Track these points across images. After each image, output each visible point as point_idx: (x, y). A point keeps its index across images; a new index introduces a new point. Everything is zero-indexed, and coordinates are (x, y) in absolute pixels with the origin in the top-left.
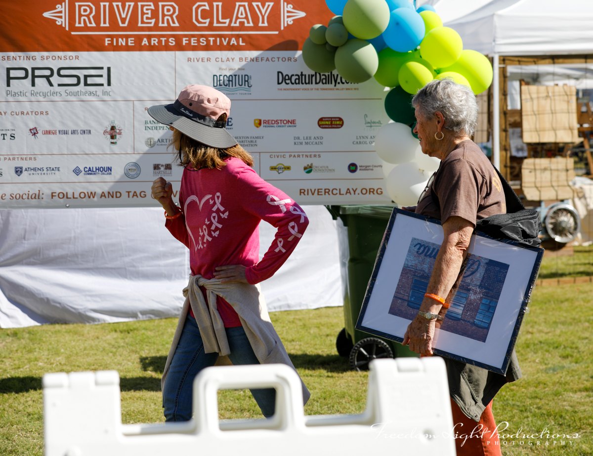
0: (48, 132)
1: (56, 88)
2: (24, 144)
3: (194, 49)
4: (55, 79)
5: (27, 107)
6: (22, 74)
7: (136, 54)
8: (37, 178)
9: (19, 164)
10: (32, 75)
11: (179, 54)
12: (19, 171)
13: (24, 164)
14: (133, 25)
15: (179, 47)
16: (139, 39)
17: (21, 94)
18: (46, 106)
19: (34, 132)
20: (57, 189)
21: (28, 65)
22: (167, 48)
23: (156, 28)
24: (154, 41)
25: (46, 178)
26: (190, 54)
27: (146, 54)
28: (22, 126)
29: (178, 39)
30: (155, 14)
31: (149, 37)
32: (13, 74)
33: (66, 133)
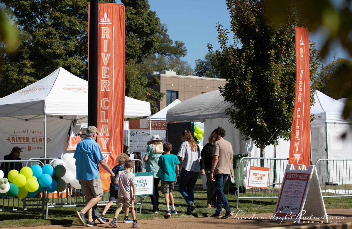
0: (142, 141)
1: (143, 135)
2: (138, 143)
3: (163, 129)
4: (143, 134)
5: (139, 137)
6: (138, 133)
7: (154, 130)
8: (140, 148)
9: (137, 145)
10: (140, 133)
11: (160, 130)
12: (137, 147)
13: (138, 146)
14: (154, 126)
15: (161, 129)
16: (155, 128)
17: (138, 135)
18: (141, 137)
19: (140, 141)
20: (143, 149)
21: (139, 131)
22: (159, 129)
23: (157, 126)
24: (157, 128)
25: (141, 148)
26: (162, 130)
27: (156, 130)
28: (138, 140)
29: (160, 128)
30: (157, 124)
31: (156, 128)
32: (137, 133)
33: (144, 141)
